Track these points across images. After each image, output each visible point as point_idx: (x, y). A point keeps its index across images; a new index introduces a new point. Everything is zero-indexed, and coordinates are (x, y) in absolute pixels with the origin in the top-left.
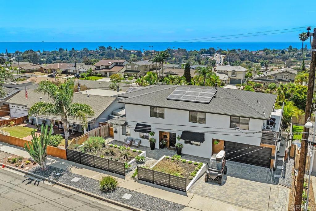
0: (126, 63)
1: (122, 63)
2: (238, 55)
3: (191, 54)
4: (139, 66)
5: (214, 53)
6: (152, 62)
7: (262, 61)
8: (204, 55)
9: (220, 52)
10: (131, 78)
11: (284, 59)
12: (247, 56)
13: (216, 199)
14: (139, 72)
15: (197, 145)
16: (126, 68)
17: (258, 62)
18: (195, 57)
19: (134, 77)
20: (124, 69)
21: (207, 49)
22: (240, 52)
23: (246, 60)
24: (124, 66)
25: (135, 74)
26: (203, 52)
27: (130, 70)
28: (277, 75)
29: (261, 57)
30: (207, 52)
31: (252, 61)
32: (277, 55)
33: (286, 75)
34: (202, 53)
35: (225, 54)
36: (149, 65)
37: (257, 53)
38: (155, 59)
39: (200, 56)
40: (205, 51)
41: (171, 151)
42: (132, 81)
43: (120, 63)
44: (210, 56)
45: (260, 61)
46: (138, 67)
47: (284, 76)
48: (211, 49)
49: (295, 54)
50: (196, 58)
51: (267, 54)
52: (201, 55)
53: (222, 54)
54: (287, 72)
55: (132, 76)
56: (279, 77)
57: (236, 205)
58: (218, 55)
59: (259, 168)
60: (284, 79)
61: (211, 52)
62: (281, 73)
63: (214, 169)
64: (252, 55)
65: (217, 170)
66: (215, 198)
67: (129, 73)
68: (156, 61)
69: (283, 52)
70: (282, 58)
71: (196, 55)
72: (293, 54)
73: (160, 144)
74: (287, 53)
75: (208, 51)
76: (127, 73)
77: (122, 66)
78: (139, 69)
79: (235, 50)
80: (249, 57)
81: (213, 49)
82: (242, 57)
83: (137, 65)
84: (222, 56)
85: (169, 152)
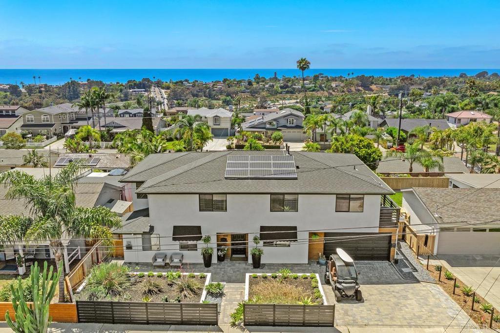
0: (20, 111)
1: (13, 111)
2: (188, 89)
3: (112, 89)
4: (50, 115)
5: (150, 87)
6: (78, 107)
7: (223, 97)
8: (135, 90)
9: (159, 84)
10: (38, 137)
11: (254, 93)
12: (201, 90)
13: (380, 325)
14: (51, 125)
15: (285, 245)
16: (24, 120)
17: (218, 99)
18: (121, 94)
19: (45, 137)
20: (20, 123)
21: (138, 80)
22: (190, 85)
23: (202, 96)
24: (17, 116)
25: (44, 131)
26: (132, 85)
27: (33, 123)
28: (278, 120)
29: (221, 92)
30: (139, 86)
31: (210, 97)
32: (243, 88)
33: (291, 119)
34: (131, 87)
35: (168, 88)
36: (69, 113)
37: (214, 85)
38: (84, 102)
39: (128, 92)
40: (135, 84)
41: (239, 263)
42: (43, 144)
43: (7, 111)
44: (145, 91)
45: (222, 98)
46: (49, 117)
47: (289, 121)
48: (144, 80)
49: (266, 86)
50: (122, 96)
51: (229, 87)
52: (130, 91)
53: (163, 88)
54: (291, 114)
55: (39, 134)
56: (283, 122)
57: (410, 326)
58: (157, 89)
59: (377, 264)
60: (288, 125)
61: (145, 85)
62: (285, 116)
63: (347, 279)
64: (209, 88)
65: (351, 281)
66: (378, 325)
67: (32, 129)
68: (87, 105)
69: (250, 83)
70: (251, 92)
71: (121, 90)
72: (264, 85)
73: (218, 255)
74: (255, 85)
75: (140, 83)
76: (27, 130)
77: (14, 116)
78: (51, 121)
79: (182, 82)
80: (205, 92)
81: (148, 80)
82: (195, 92)
83: (46, 114)
84: (163, 91)
85: (237, 265)
